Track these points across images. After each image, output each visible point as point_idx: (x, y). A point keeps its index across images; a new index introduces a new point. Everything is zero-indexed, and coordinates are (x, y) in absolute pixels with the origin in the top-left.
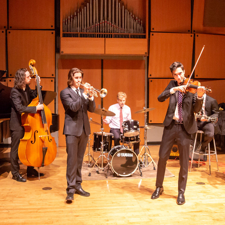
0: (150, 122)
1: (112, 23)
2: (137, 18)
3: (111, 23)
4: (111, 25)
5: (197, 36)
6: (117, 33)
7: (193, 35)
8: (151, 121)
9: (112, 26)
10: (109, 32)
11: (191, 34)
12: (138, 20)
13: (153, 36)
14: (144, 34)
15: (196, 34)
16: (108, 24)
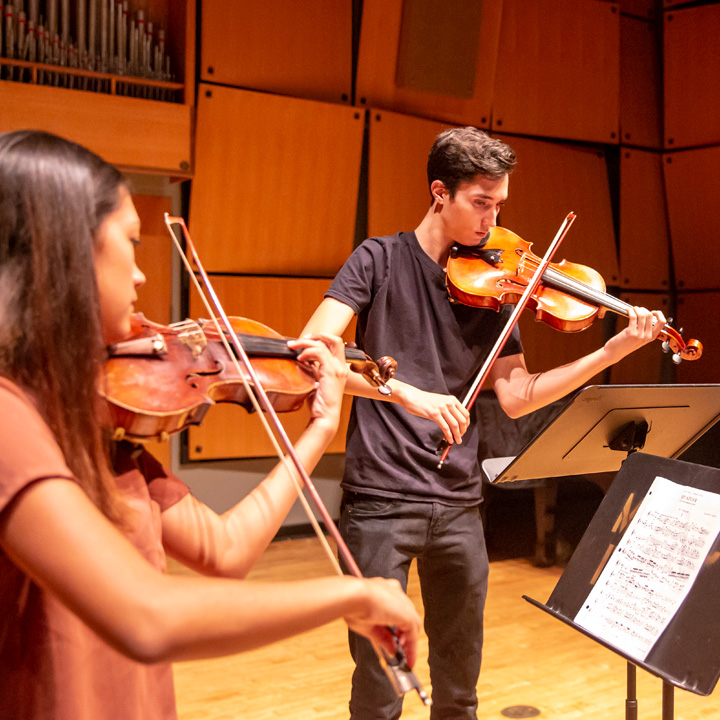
0: (194, 455)
1: (28, 18)
2: (141, 16)
3: (22, 16)
4: (22, 25)
5: (378, 118)
6: (54, 63)
7: (362, 112)
8: (198, 450)
9: (27, 31)
10: (16, 57)
11: (355, 110)
12: (146, 27)
13: (210, 101)
14: (176, 86)
15: (374, 113)
16: (9, 20)
